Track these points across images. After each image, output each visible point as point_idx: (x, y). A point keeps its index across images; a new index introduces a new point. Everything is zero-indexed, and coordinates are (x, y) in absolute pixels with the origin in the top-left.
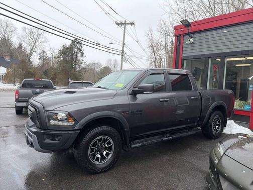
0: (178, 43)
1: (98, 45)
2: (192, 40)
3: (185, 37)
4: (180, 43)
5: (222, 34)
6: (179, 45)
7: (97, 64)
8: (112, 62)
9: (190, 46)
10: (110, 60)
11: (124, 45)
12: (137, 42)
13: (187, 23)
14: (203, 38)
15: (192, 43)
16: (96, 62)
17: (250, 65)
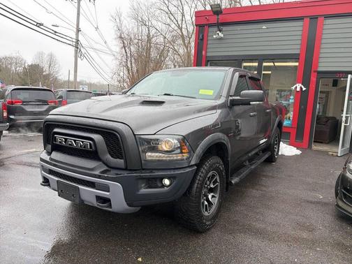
0: (201, 36)
1: (39, 25)
2: (221, 35)
3: (211, 29)
4: (203, 36)
5: (261, 31)
6: (202, 40)
7: (16, 59)
8: (46, 58)
9: (218, 42)
10: (40, 55)
11: (78, 30)
12: (97, 28)
13: (219, 9)
14: (236, 32)
15: (221, 39)
16: (14, 55)
17: (270, 72)
